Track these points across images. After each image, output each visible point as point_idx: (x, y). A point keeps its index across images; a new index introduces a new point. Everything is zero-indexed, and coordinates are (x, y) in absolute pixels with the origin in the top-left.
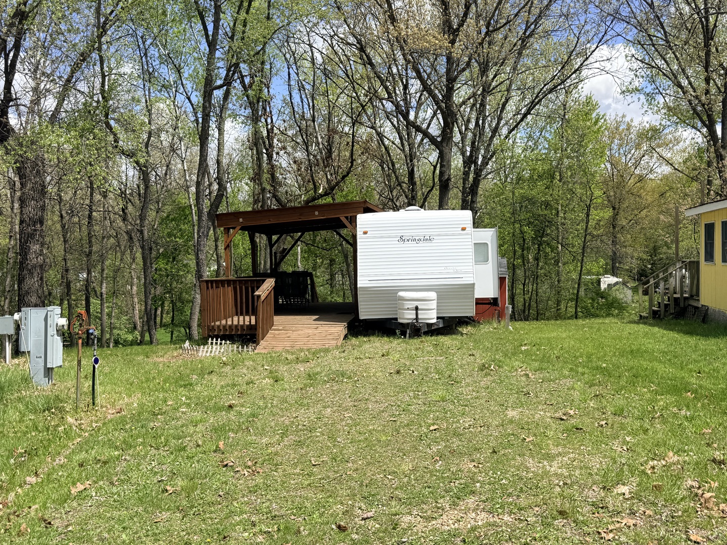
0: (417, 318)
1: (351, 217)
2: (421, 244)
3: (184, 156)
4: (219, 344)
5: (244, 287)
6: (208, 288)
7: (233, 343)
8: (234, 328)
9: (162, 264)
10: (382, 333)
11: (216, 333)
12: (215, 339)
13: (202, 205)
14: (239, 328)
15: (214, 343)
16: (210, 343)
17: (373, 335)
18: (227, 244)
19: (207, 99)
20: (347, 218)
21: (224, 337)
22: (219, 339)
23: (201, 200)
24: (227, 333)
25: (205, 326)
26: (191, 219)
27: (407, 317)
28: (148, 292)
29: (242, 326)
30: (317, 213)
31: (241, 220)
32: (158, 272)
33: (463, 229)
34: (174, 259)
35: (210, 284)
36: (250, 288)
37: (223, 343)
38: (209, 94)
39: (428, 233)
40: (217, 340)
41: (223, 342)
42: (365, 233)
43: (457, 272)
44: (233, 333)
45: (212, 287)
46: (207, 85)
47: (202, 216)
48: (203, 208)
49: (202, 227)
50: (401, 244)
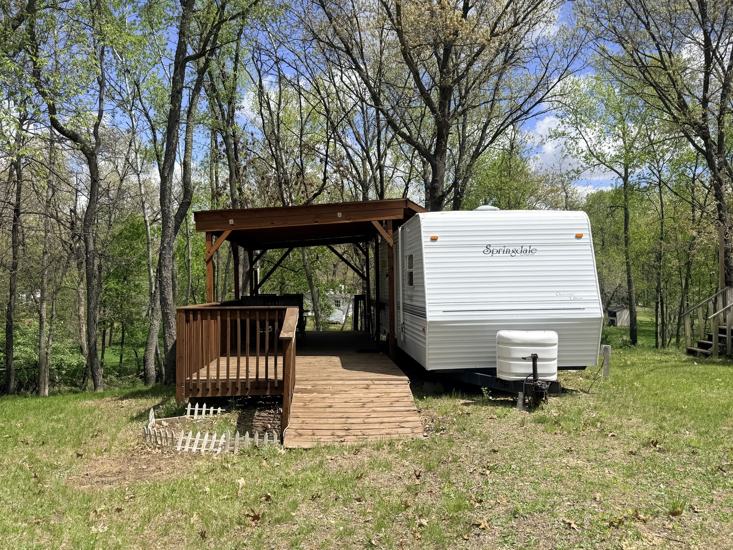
0: (535, 374)
1: (386, 221)
2: (519, 257)
3: (140, 170)
4: (204, 412)
5: (248, 320)
6: (188, 321)
7: (228, 411)
8: (230, 386)
9: (112, 284)
10: (462, 393)
11: (199, 395)
12: (197, 405)
13: (169, 207)
14: (239, 386)
15: (196, 412)
16: (189, 412)
17: (446, 395)
18: (210, 255)
19: (178, 72)
20: (381, 222)
21: (214, 402)
22: (205, 405)
23: (167, 201)
24: (219, 395)
25: (182, 384)
26: (145, 237)
27: (518, 370)
28: (92, 319)
29: (244, 383)
30: (340, 215)
31: (231, 222)
32: (108, 293)
33: (579, 237)
34: (125, 279)
35: (191, 316)
36: (258, 323)
37: (211, 412)
38: (181, 65)
39: (526, 240)
40: (201, 406)
41: (212, 409)
42: (434, 239)
43: (575, 300)
44: (229, 394)
45: (195, 319)
46: (180, 55)
47: (167, 222)
48: (169, 211)
49: (167, 236)
50: (488, 257)
